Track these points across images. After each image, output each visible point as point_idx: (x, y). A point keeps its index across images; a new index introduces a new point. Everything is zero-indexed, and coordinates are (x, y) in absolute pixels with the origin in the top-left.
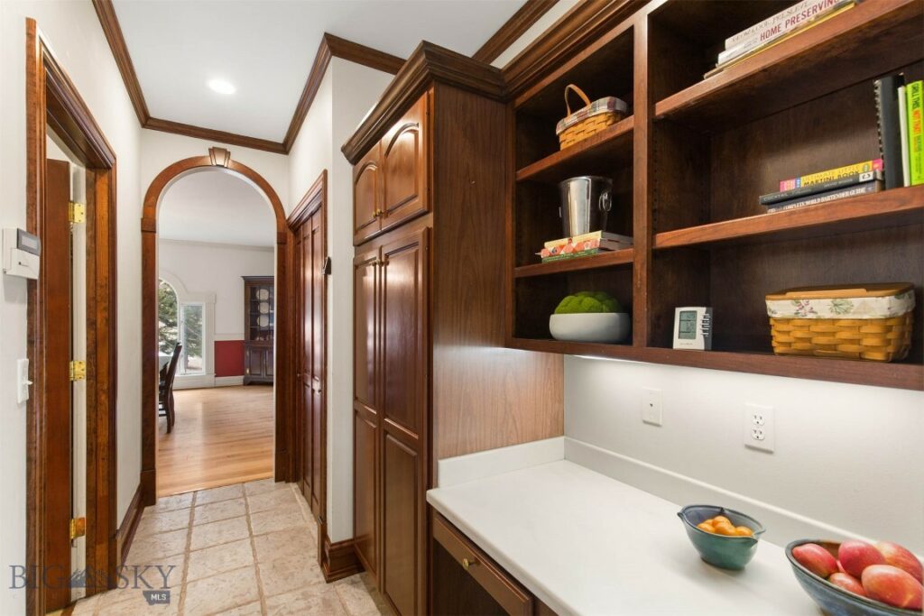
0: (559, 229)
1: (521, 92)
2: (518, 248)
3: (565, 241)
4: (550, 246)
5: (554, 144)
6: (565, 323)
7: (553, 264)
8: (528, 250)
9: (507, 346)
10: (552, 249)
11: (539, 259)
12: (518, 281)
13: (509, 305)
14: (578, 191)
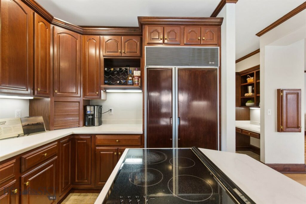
0: (247, 92)
1: (242, 74)
2: (242, 94)
3: (248, 94)
4: (246, 94)
5: (246, 82)
6: (248, 104)
7: (246, 97)
8: (243, 95)
9: (240, 107)
10: (246, 95)
11: (244, 96)
12: (241, 99)
13: (240, 102)
14: (250, 88)
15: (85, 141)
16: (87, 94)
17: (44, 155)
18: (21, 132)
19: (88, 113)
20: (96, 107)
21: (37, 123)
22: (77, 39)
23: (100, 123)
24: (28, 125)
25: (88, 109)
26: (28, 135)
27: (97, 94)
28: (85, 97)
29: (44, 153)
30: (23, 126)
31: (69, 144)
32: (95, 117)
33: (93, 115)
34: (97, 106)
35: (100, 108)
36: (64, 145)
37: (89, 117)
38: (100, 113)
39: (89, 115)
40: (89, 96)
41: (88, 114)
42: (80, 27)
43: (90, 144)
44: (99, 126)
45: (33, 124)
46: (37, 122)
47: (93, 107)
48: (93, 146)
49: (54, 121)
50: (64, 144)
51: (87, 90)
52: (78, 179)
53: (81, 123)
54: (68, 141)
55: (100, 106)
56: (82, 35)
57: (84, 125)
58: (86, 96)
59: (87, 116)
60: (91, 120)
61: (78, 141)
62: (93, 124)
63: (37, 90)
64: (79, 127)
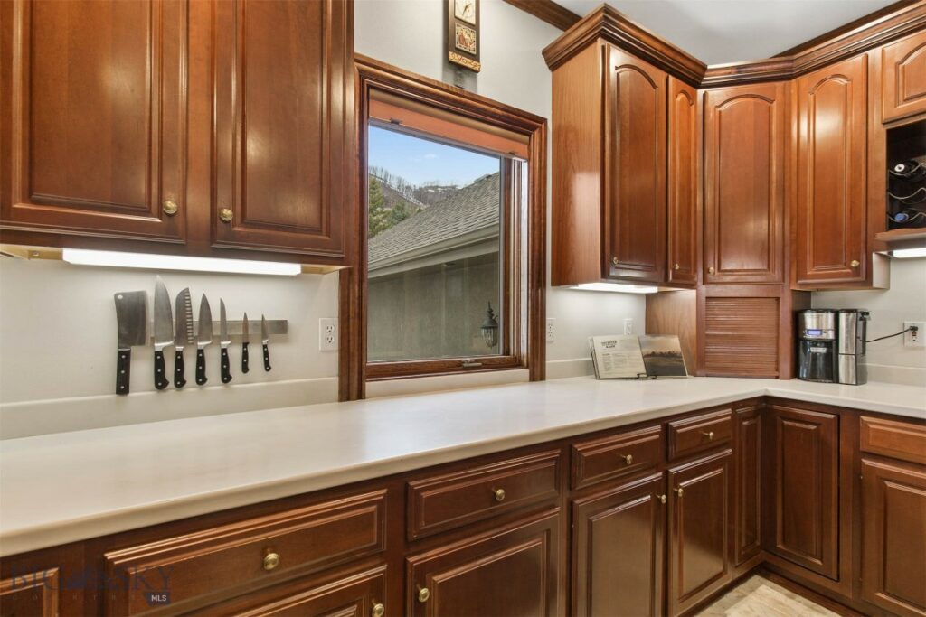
15: (813, 427)
16: (809, 273)
17: (709, 436)
18: (642, 369)
19: (811, 336)
20: (843, 316)
21: (669, 353)
22: (772, 102)
23: (861, 377)
24: (653, 354)
25: (810, 320)
26: (653, 379)
27: (851, 268)
28: (800, 282)
29: (708, 429)
30: (644, 357)
31: (756, 424)
32: (842, 349)
33: (832, 345)
34: (849, 311)
35: (861, 319)
36: (745, 423)
37: (814, 350)
38: (862, 341)
39: (815, 343)
40: (814, 277)
41: (810, 340)
42: (783, 58)
43: (834, 440)
44: (857, 384)
45: (661, 353)
46: (668, 351)
47: (830, 317)
48: (846, 450)
49: (706, 352)
50: (745, 419)
51: (809, 259)
52: (784, 541)
53: (786, 366)
54: (753, 415)
55: (863, 313)
56: (787, 82)
57: (795, 374)
58: (805, 277)
59: (805, 344)
60: (820, 363)
61: (786, 422)
62: (831, 375)
63: (674, 270)
64: (777, 377)
